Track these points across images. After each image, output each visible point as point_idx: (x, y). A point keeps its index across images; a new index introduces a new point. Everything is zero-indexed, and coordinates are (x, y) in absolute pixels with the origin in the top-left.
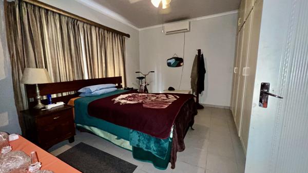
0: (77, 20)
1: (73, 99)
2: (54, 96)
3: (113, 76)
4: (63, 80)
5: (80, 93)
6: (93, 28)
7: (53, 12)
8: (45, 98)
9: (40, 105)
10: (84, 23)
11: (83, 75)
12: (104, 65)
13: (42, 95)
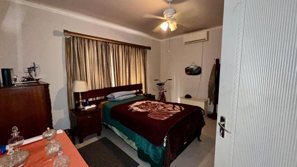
0: (109, 43)
1: (103, 103)
2: (91, 100)
3: (135, 83)
4: (97, 88)
5: (108, 98)
6: (120, 47)
7: (93, 40)
8: (85, 101)
9: (81, 106)
10: (113, 44)
11: (111, 84)
12: (128, 75)
13: (82, 99)
